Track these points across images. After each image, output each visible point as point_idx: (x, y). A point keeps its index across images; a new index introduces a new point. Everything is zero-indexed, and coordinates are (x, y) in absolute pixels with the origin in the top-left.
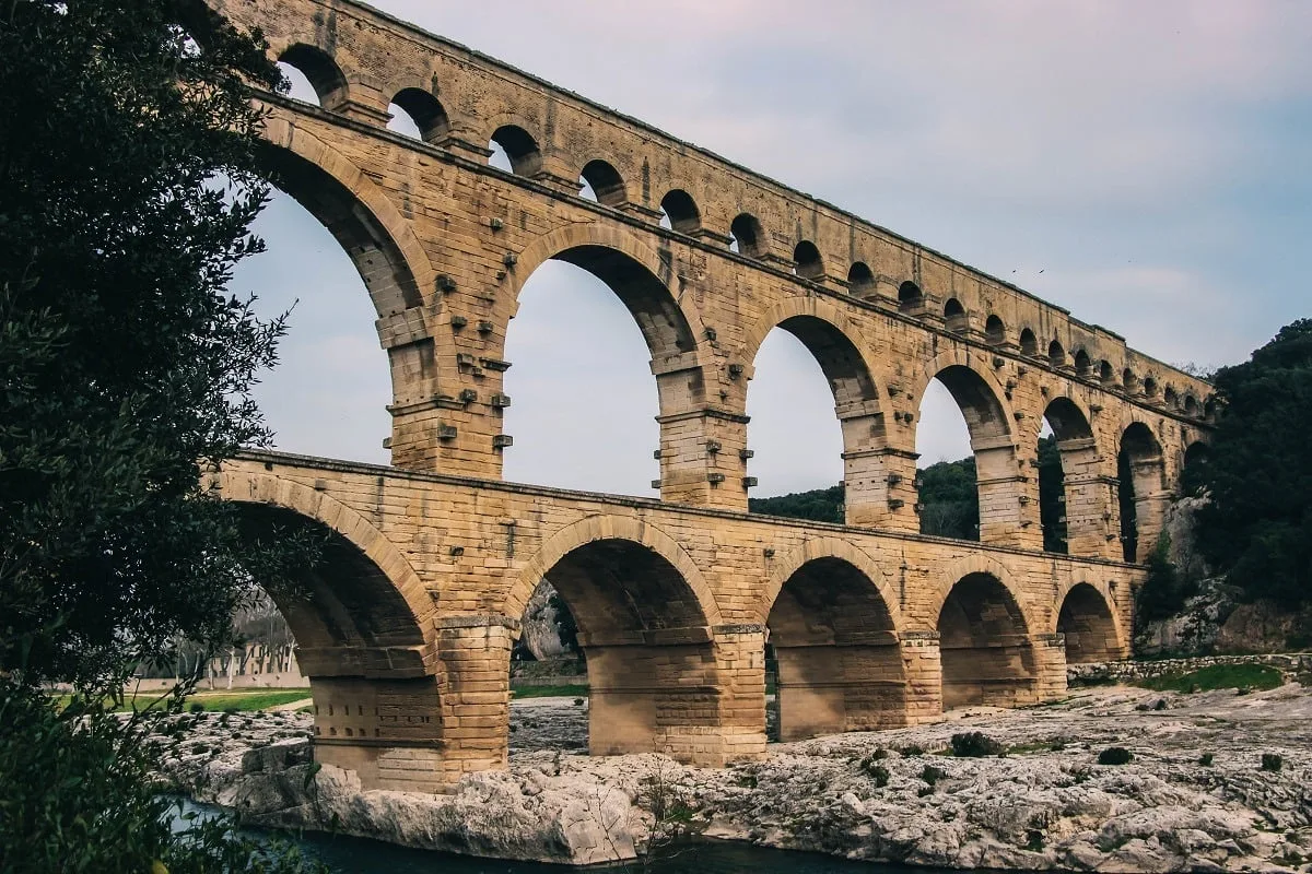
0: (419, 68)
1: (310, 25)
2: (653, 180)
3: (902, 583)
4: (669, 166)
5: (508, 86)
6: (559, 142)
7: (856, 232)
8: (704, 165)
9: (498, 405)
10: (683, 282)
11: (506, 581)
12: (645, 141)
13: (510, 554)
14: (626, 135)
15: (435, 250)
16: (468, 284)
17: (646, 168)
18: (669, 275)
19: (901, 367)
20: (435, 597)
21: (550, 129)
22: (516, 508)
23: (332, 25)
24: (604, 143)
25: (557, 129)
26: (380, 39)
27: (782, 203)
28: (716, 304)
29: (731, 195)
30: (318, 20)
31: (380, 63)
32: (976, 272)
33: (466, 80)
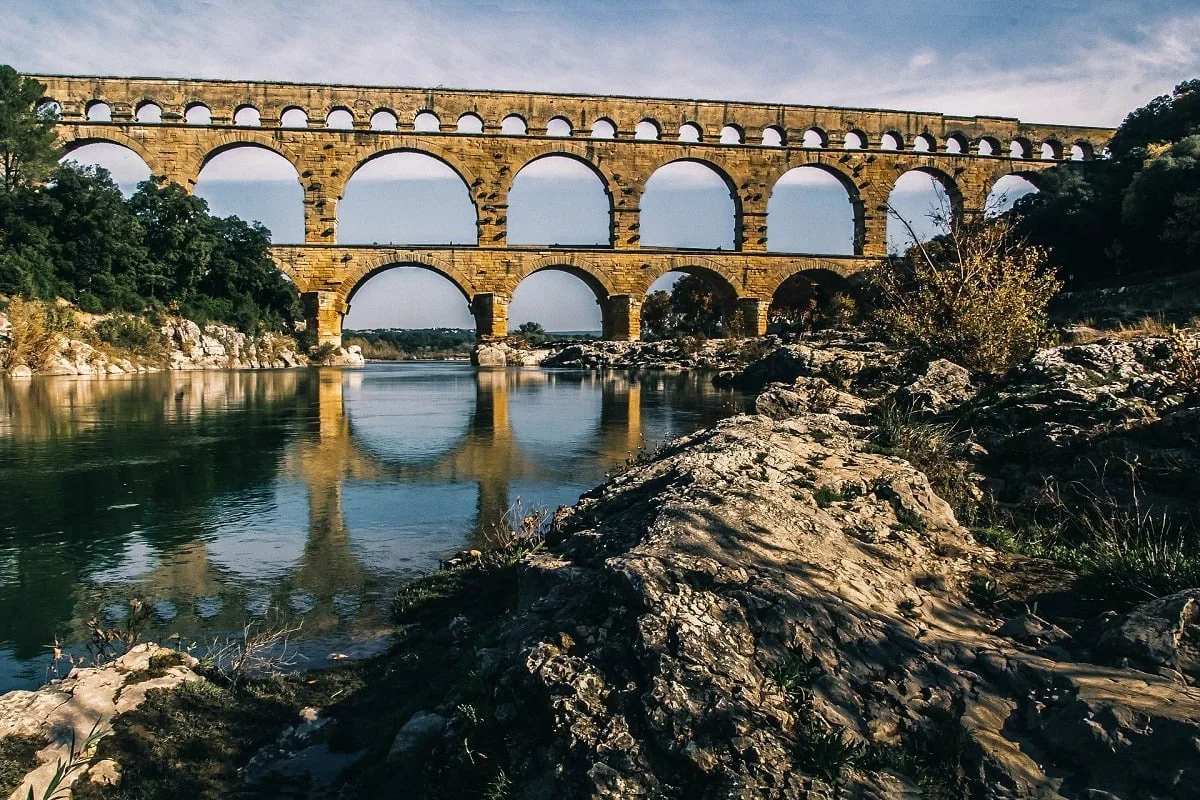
0: (469, 104)
1: (424, 102)
2: (588, 116)
3: (745, 276)
4: (597, 108)
5: (510, 98)
6: (535, 114)
7: (728, 109)
8: (618, 102)
9: (501, 222)
10: (600, 159)
11: (506, 281)
12: (583, 101)
13: (508, 272)
14: (572, 101)
15: (476, 170)
16: (488, 177)
17: (583, 112)
18: (592, 156)
19: (757, 172)
20: (473, 287)
21: (531, 110)
22: (510, 256)
23: (432, 98)
24: (559, 108)
25: (534, 109)
26: (451, 98)
27: (672, 107)
28: (621, 164)
29: (637, 111)
30: (427, 99)
31: (452, 107)
32: (837, 109)
33: (489, 102)
